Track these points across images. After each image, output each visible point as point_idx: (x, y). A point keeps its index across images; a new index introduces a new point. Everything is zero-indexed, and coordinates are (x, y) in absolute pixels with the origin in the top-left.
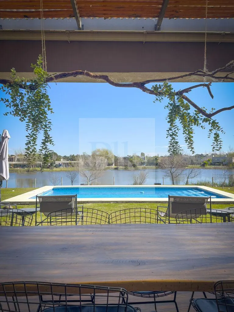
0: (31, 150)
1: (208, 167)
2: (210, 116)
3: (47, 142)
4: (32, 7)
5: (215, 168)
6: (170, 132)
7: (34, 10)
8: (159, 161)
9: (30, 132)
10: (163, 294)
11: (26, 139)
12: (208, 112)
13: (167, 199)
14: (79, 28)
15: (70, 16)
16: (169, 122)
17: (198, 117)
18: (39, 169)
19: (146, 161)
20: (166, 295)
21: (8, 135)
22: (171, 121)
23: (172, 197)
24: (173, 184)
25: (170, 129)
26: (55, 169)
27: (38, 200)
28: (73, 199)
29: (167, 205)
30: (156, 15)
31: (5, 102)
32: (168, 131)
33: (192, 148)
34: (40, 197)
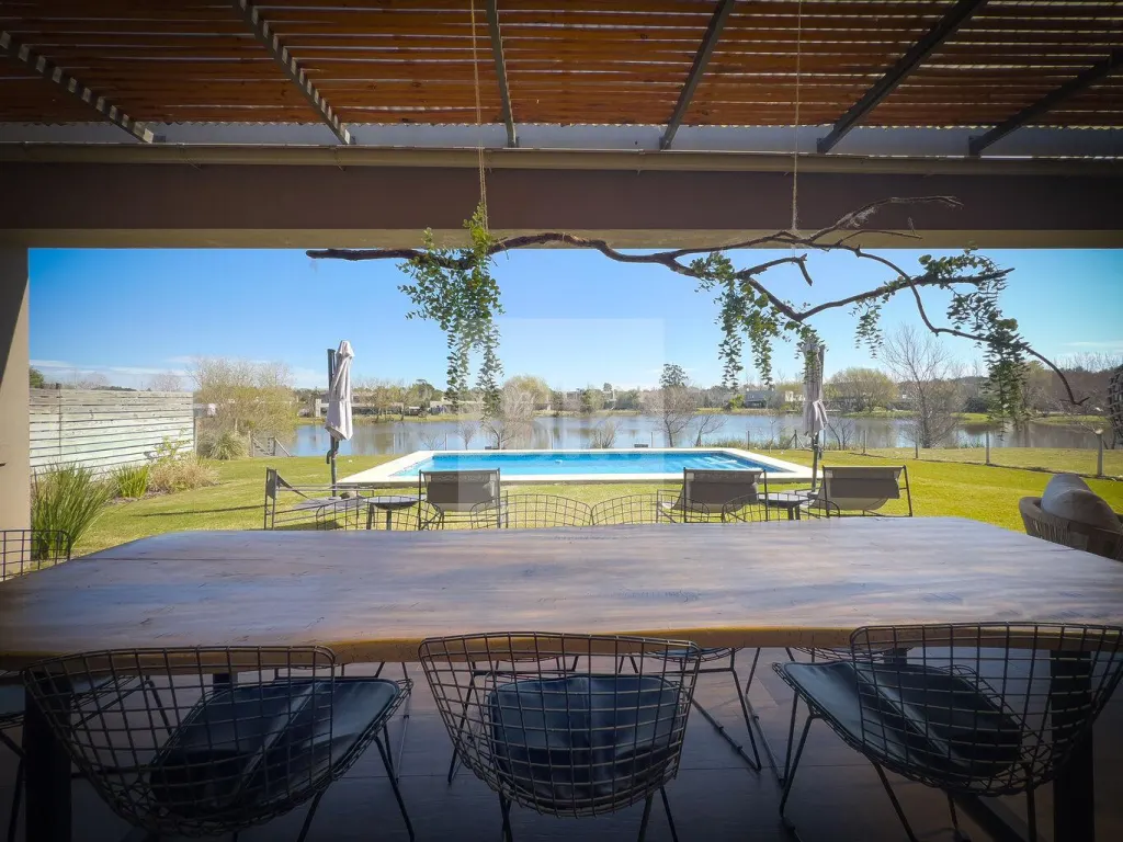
0: (457, 385)
1: (738, 410)
2: (800, 317)
3: (490, 368)
4: (421, 101)
5: (751, 414)
6: (726, 347)
7: (423, 109)
8: (641, 400)
9: (454, 349)
10: (714, 655)
11: (448, 363)
12: (796, 310)
13: (680, 476)
14: (511, 144)
15: (495, 121)
16: (723, 329)
17: (777, 320)
18: (398, 417)
19: (614, 400)
20: (719, 657)
21: (350, 351)
22: (728, 328)
23: (690, 471)
24: (672, 446)
25: (726, 343)
26: (430, 417)
27: (423, 480)
28: (493, 477)
29: (680, 487)
30: (663, 119)
31: (410, 293)
32: (721, 345)
33: (770, 379)
34: (426, 474)
